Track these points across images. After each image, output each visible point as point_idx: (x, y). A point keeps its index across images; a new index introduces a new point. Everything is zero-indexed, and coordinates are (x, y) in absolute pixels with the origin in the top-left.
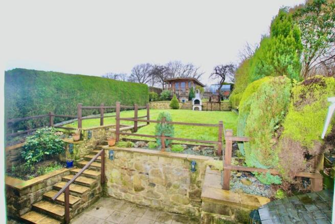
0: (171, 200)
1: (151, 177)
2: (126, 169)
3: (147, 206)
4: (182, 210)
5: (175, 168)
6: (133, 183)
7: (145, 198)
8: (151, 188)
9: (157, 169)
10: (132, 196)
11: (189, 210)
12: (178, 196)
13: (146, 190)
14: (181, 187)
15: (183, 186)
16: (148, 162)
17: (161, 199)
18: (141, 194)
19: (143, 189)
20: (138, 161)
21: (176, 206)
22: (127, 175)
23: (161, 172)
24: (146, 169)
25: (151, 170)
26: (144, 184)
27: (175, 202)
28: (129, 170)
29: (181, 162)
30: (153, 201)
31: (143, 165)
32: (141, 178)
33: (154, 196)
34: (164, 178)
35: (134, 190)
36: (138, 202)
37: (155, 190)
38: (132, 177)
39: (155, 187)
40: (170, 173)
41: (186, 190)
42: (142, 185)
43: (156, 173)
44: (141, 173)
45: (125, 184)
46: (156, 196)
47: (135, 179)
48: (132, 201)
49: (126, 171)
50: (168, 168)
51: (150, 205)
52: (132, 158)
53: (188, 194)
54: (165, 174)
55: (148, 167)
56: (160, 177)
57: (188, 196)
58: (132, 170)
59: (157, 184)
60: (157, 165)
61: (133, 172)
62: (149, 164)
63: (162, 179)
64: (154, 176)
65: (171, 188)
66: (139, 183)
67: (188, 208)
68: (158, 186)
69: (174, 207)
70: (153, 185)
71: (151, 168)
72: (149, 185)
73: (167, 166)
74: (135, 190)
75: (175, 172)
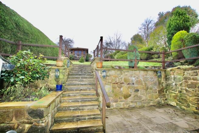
0: (149, 98)
1: (136, 85)
2: (117, 83)
3: (134, 107)
4: (155, 103)
5: (149, 77)
6: (122, 93)
7: (132, 102)
8: (136, 93)
9: (139, 79)
10: (122, 103)
11: (159, 101)
12: (152, 94)
13: (132, 96)
14: (153, 88)
15: (154, 88)
16: (134, 75)
17: (142, 99)
18: (129, 99)
19: (130, 95)
20: (126, 76)
21: (152, 102)
22: (117, 88)
23: (142, 81)
24: (132, 80)
25: (135, 80)
26: (131, 91)
27: (151, 99)
28: (119, 83)
29: (152, 73)
30: (138, 103)
31: (130, 78)
32: (129, 87)
33: (138, 98)
34: (144, 84)
35: (123, 98)
36: (127, 106)
37: (139, 94)
38: (122, 89)
39: (139, 92)
40: (147, 81)
41: (156, 89)
42: (129, 93)
43: (139, 82)
44: (128, 84)
45: (116, 95)
46: (140, 98)
47: (124, 89)
48: (122, 107)
49: (116, 85)
50: (146, 78)
51: (136, 106)
52: (122, 74)
53: (157, 92)
54: (145, 82)
55: (134, 79)
56: (142, 84)
57: (157, 93)
58: (122, 83)
59: (140, 90)
60: (139, 76)
61: (123, 85)
62: (134, 77)
63: (143, 85)
64: (138, 84)
65: (149, 90)
66: (128, 92)
67: (158, 100)
68: (141, 90)
69: (150, 103)
70: (137, 91)
71: (136, 79)
72: (134, 92)
73: (145, 76)
74: (125, 98)
75: (150, 79)
